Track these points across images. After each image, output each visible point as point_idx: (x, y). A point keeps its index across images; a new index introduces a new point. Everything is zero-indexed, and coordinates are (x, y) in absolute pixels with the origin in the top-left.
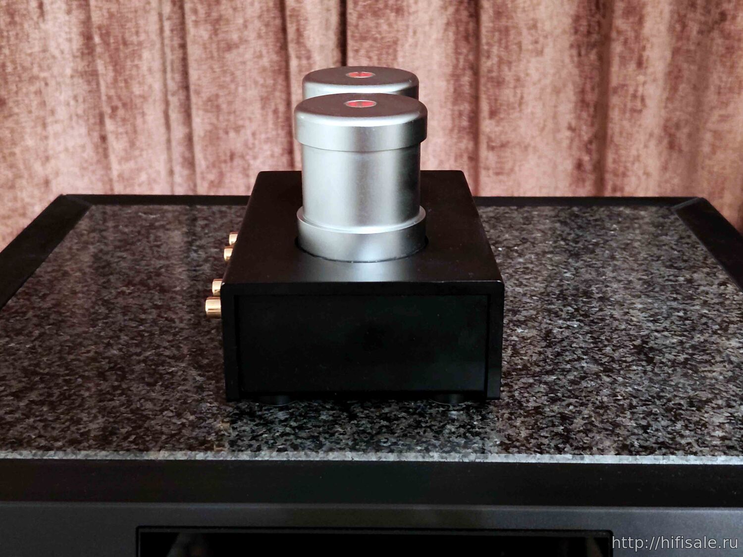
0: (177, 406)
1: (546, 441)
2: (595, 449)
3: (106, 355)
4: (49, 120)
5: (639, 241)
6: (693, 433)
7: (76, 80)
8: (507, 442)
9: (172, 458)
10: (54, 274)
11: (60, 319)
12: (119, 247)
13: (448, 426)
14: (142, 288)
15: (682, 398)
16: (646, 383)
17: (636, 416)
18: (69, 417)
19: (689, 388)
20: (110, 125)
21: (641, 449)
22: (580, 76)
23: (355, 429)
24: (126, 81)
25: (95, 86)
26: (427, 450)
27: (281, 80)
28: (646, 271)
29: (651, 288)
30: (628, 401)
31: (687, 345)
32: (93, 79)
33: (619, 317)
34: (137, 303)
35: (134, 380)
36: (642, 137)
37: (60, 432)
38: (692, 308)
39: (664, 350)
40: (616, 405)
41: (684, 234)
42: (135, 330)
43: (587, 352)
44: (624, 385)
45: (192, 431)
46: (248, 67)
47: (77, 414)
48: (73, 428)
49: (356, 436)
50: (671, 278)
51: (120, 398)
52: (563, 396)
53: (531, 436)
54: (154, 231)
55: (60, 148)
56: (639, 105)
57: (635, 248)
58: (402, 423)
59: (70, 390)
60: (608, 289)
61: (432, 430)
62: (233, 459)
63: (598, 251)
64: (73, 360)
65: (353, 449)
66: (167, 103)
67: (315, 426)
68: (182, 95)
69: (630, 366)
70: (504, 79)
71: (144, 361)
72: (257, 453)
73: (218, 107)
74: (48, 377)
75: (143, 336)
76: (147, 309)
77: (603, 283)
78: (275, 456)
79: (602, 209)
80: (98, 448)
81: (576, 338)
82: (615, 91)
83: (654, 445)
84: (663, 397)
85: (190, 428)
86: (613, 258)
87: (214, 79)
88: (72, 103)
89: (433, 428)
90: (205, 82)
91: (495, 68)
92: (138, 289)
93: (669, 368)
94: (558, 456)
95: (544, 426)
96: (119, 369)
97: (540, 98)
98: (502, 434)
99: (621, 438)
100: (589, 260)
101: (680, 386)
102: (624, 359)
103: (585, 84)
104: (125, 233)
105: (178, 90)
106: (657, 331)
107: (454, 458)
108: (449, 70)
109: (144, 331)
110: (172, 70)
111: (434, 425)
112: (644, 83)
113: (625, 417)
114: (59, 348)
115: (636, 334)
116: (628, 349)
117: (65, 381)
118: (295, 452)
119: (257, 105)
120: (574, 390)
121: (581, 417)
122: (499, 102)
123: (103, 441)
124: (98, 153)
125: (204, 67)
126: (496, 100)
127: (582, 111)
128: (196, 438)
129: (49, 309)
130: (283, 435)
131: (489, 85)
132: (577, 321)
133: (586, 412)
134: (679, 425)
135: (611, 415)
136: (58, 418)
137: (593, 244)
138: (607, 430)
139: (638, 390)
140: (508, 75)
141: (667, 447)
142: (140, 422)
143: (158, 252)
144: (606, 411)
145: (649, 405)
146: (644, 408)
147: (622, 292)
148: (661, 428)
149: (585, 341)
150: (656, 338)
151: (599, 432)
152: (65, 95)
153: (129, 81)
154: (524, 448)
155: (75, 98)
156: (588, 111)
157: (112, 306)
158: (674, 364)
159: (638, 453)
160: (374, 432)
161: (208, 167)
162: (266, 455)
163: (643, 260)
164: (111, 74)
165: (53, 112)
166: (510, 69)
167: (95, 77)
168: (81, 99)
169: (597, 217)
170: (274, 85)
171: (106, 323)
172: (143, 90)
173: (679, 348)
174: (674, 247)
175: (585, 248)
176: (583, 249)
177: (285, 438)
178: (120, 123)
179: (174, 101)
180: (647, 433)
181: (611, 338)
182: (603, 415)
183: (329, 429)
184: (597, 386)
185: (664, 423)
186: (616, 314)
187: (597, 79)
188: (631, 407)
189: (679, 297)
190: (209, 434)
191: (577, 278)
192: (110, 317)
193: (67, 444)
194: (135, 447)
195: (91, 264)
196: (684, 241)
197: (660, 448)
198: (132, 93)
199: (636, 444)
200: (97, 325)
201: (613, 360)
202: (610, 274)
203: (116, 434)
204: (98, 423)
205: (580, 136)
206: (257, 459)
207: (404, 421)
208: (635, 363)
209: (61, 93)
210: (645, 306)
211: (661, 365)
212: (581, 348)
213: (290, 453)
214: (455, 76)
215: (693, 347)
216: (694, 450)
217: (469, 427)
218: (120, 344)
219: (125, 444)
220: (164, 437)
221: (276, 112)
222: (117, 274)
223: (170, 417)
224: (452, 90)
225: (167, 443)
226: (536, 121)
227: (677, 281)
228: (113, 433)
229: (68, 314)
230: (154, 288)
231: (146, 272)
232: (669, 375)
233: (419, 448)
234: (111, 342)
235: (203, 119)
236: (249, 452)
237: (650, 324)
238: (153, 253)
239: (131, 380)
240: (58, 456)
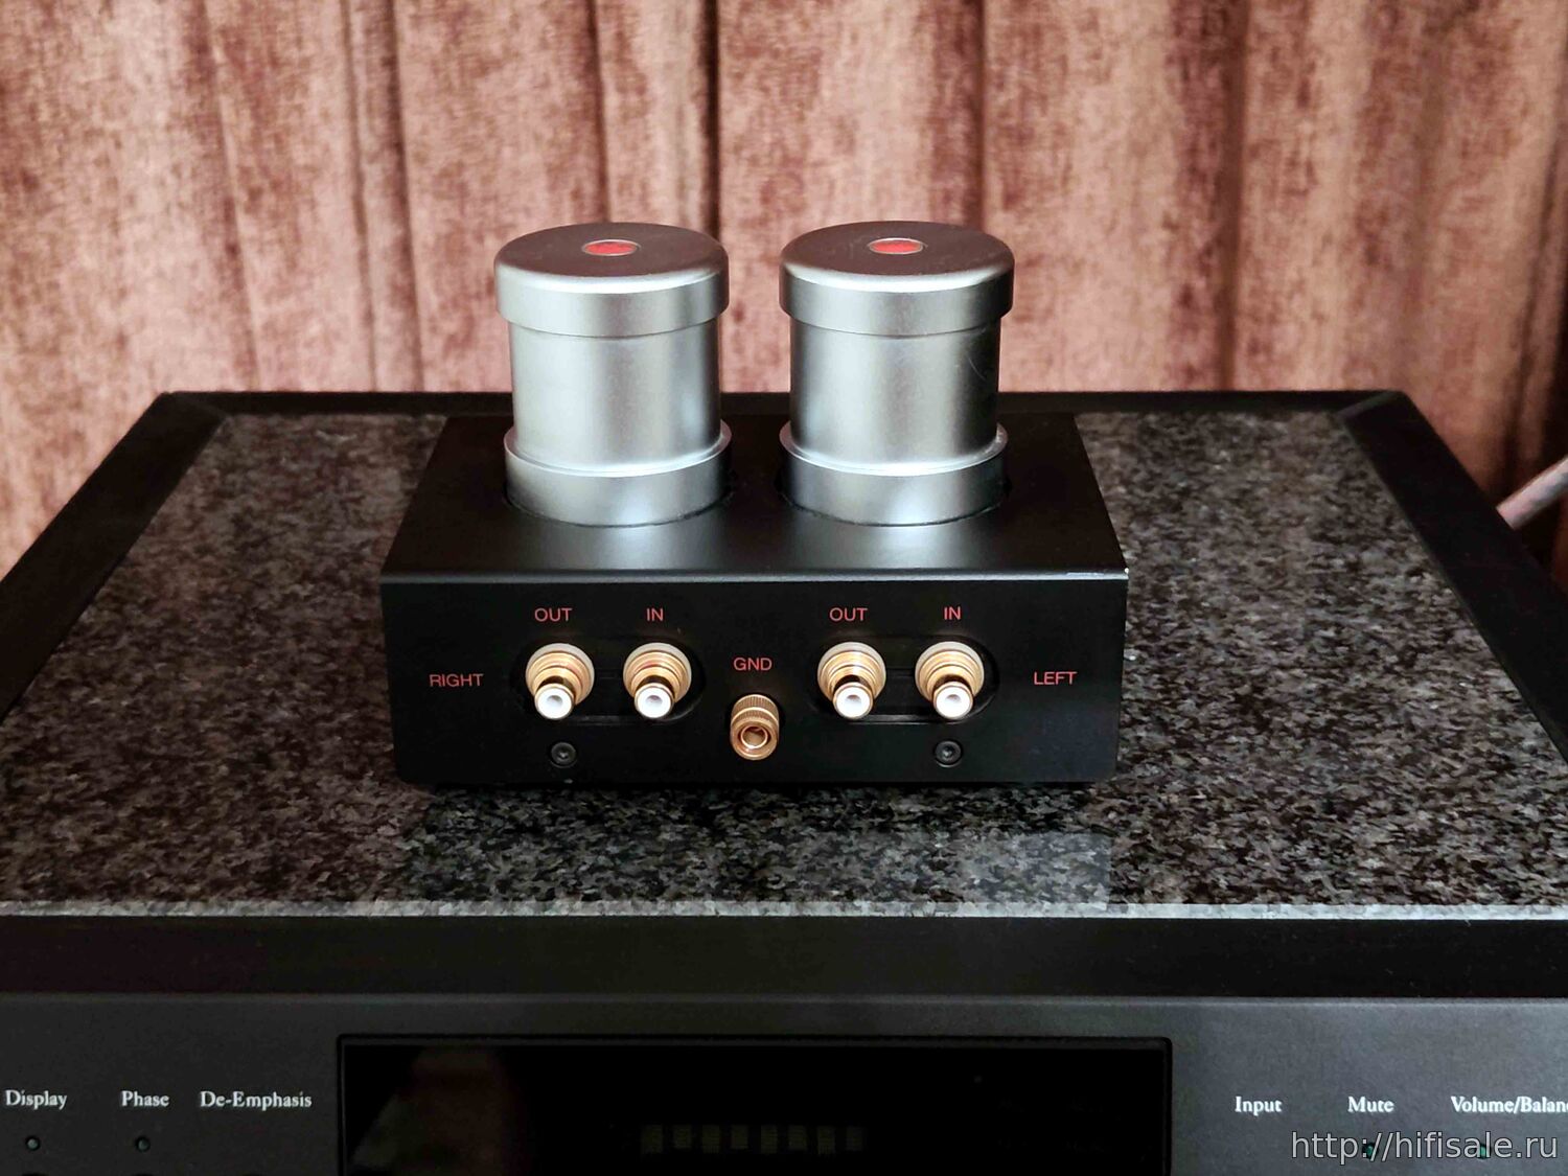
0: (401, 816)
1: (1062, 879)
2: (1147, 892)
3: (270, 719)
4: (125, 215)
5: (1267, 484)
6: (1326, 862)
7: (178, 134)
8: (992, 880)
9: (395, 913)
10: (163, 559)
11: (181, 649)
12: (284, 503)
13: (889, 852)
14: (330, 587)
15: (1313, 797)
16: (1253, 768)
17: (1226, 832)
18: (207, 838)
19: (1330, 777)
20: (246, 226)
21: (1230, 893)
22: (1188, 121)
23: (721, 859)
24: (277, 139)
25: (215, 146)
26: (850, 896)
27: (587, 129)
28: (1272, 546)
29: (1280, 582)
30: (1215, 802)
31: (1335, 695)
32: (211, 132)
33: (1215, 642)
34: (321, 616)
35: (322, 767)
36: (1309, 245)
37: (195, 866)
38: (1352, 621)
39: (1291, 704)
40: (1192, 810)
41: (1354, 471)
42: (321, 670)
43: (1149, 708)
44: (1211, 772)
45: (432, 863)
46: (522, 107)
47: (225, 833)
48: (218, 859)
49: (724, 872)
50: (1321, 560)
51: (299, 801)
52: (1099, 794)
53: (1036, 869)
54: (347, 469)
55: (148, 272)
56: (1302, 180)
57: (1258, 499)
58: (806, 845)
59: (206, 787)
60: (1199, 583)
61: (860, 859)
62: (505, 914)
63: (1187, 506)
64: (208, 730)
65: (717, 895)
66: (358, 178)
67: (649, 853)
68: (388, 160)
69: (1225, 736)
70: (1032, 130)
71: (340, 731)
72: (548, 903)
73: (462, 190)
74: (167, 762)
75: (334, 682)
76: (341, 629)
77: (1191, 571)
78: (580, 909)
79: (1204, 418)
80: (265, 896)
81: (1131, 682)
82: (1255, 152)
83: (1254, 886)
84: (1279, 795)
85: (428, 858)
86: (1214, 520)
87: (454, 132)
88: (170, 180)
89: (862, 855)
90: (435, 137)
91: (1015, 109)
92: (323, 589)
93: (1298, 738)
94: (1082, 906)
95: (1060, 850)
96: (294, 747)
97: (1105, 167)
98: (985, 865)
99: (1196, 873)
100: (1168, 525)
101: (1313, 773)
102: (1216, 722)
103: (1196, 136)
104: (290, 475)
105: (382, 149)
106: (1282, 668)
107: (898, 911)
108: (924, 110)
109: (335, 672)
110: (370, 110)
111: (864, 851)
112: (1313, 137)
113: (1207, 834)
114: (182, 707)
115: (1242, 673)
116: (1225, 702)
117: (196, 769)
118: (615, 902)
119: (542, 182)
120: (1120, 782)
121: (1128, 833)
122: (1023, 175)
123: (271, 884)
124: (223, 279)
125: (434, 108)
126: (1017, 172)
127: (1190, 190)
128: (438, 877)
129: (160, 629)
130: (594, 869)
131: (1003, 142)
132: (1137, 648)
133: (1139, 823)
134: (1302, 849)
135: (1182, 829)
136: (189, 841)
137: (1178, 493)
138: (1172, 857)
139: (1237, 782)
140: (1041, 122)
141: (1277, 889)
142: (337, 848)
143: (357, 512)
144: (1173, 822)
145: (1252, 809)
146: (1243, 816)
147: (1225, 589)
148: (1269, 853)
149: (1148, 689)
150: (1279, 681)
151: (1159, 862)
152: (154, 165)
153: (284, 137)
154: (1022, 891)
155: (176, 170)
156: (1204, 190)
157: (275, 623)
158: (1307, 730)
159: (1224, 900)
160: (756, 864)
161: (443, 307)
162: (562, 907)
163: (1271, 524)
164: (247, 124)
165: (131, 200)
166: (1044, 112)
167: (214, 128)
168: (186, 173)
169: (1192, 434)
170: (575, 140)
171: (266, 657)
172: (313, 156)
173: (1319, 701)
174: (1333, 497)
175: (1164, 500)
176: (1159, 501)
177: (597, 875)
178: (268, 222)
179: (375, 173)
180: (1245, 863)
181: (1196, 681)
182: (1167, 830)
183: (674, 858)
184: (1163, 774)
185: (1276, 844)
186: (1210, 634)
187: (1220, 126)
188: (1221, 813)
189: (1330, 599)
190: (461, 868)
191: (1143, 563)
192: (272, 645)
193: (208, 890)
194: (329, 893)
195: (231, 538)
196: (1352, 484)
197: (1264, 891)
198: (290, 161)
199: (1223, 883)
200: (251, 662)
201: (1195, 725)
202: (1205, 553)
203: (294, 869)
204: (262, 850)
205: (1187, 239)
206: (547, 913)
207: (810, 842)
208: (1235, 730)
209: (147, 161)
210: (1265, 617)
211: (1282, 734)
212: (1139, 701)
213: (607, 904)
214: (936, 122)
215: (1346, 699)
216: (1324, 894)
217: (926, 853)
218: (294, 697)
219: (312, 889)
220: (381, 875)
221: (577, 194)
222: (280, 557)
223: (389, 837)
224: (930, 148)
225: (386, 886)
226: (1098, 213)
227: (1329, 567)
228: (289, 868)
229: (195, 639)
230: (352, 586)
231: (336, 553)
232: (1296, 753)
233: (835, 893)
234: (278, 694)
235: (433, 213)
236: (533, 902)
237: (1271, 654)
238: (346, 515)
239: (316, 768)
240: (194, 910)
